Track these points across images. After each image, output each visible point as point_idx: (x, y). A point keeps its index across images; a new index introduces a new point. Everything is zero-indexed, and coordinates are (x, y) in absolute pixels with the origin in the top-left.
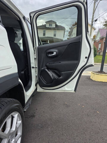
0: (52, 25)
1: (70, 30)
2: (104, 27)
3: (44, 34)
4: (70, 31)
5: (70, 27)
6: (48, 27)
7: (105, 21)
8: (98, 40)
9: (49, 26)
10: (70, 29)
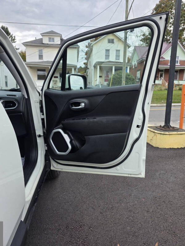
0: (53, 39)
1: (87, 49)
2: (142, 43)
3: (41, 57)
4: (87, 51)
5: (87, 44)
6: (48, 44)
7: (142, 34)
8: (135, 65)
9: (49, 41)
10: (87, 47)
